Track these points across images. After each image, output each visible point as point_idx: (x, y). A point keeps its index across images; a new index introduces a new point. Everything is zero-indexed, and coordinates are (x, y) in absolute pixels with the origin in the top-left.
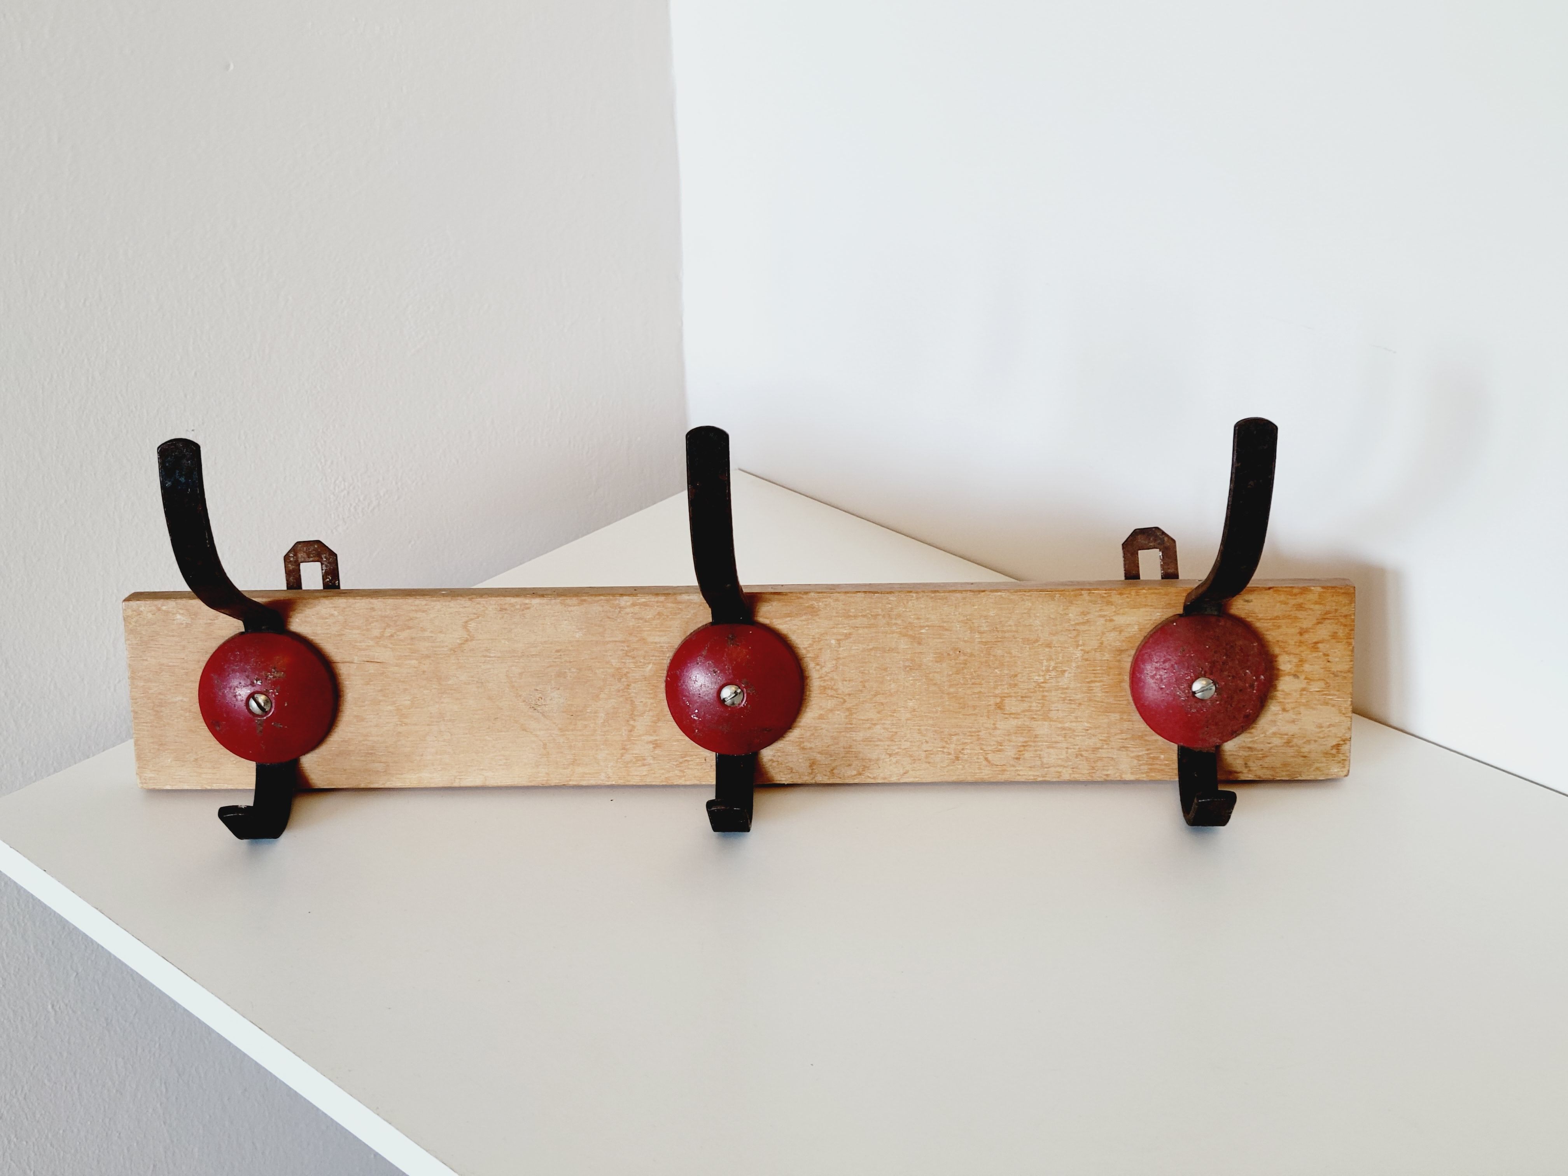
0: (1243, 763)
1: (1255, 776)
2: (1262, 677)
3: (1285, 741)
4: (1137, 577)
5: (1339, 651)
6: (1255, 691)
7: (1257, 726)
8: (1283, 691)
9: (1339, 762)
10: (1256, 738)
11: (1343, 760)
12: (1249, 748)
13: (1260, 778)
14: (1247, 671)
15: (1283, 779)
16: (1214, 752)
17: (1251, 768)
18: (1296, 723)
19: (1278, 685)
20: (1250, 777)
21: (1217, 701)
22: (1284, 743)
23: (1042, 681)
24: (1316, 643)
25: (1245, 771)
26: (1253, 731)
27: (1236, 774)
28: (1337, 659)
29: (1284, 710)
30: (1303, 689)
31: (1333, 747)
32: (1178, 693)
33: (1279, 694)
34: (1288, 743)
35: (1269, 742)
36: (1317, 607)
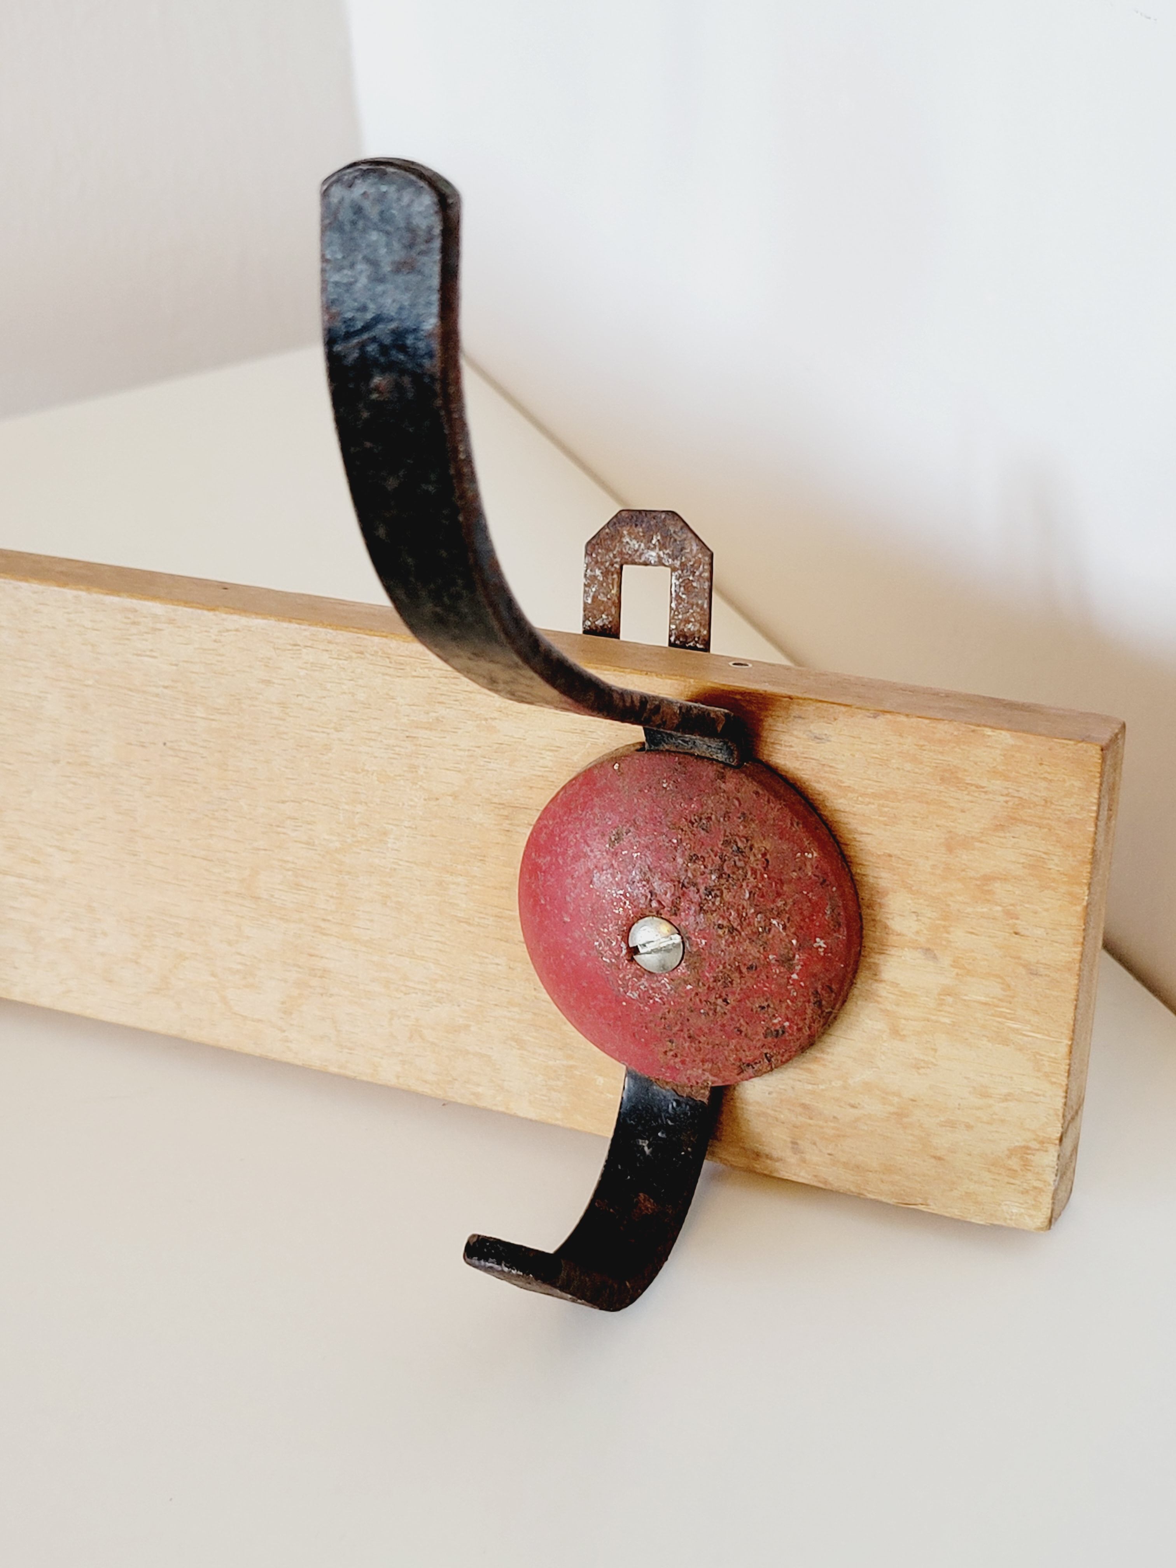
0: (789, 1140)
1: (815, 1176)
2: (820, 942)
3: (891, 1109)
4: (612, 631)
5: (1047, 910)
6: (795, 976)
7: (825, 1056)
8: (895, 985)
9: (1025, 1192)
10: (821, 1087)
11: (1035, 1188)
12: (805, 1106)
13: (825, 1183)
14: (774, 922)
15: (883, 1199)
16: (705, 1101)
17: (808, 1157)
18: (922, 1071)
19: (882, 968)
20: (803, 1176)
21: (686, 982)
22: (894, 1113)
23: (338, 845)
24: (988, 879)
25: (793, 1159)
26: (814, 1066)
27: (769, 1161)
28: (1040, 932)
29: (896, 1032)
30: (947, 992)
31: (1012, 1152)
32: (596, 944)
33: (883, 990)
34: (900, 1115)
35: (852, 1102)
36: (997, 784)
